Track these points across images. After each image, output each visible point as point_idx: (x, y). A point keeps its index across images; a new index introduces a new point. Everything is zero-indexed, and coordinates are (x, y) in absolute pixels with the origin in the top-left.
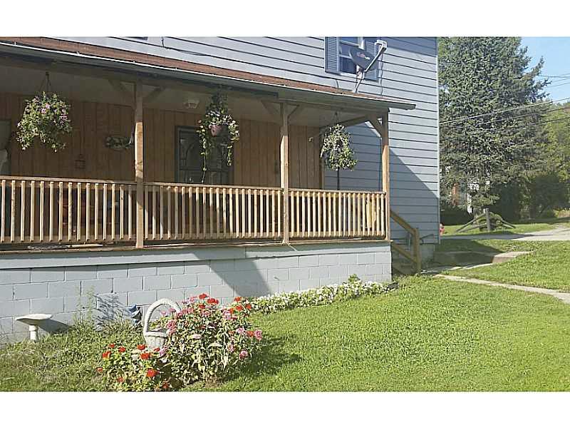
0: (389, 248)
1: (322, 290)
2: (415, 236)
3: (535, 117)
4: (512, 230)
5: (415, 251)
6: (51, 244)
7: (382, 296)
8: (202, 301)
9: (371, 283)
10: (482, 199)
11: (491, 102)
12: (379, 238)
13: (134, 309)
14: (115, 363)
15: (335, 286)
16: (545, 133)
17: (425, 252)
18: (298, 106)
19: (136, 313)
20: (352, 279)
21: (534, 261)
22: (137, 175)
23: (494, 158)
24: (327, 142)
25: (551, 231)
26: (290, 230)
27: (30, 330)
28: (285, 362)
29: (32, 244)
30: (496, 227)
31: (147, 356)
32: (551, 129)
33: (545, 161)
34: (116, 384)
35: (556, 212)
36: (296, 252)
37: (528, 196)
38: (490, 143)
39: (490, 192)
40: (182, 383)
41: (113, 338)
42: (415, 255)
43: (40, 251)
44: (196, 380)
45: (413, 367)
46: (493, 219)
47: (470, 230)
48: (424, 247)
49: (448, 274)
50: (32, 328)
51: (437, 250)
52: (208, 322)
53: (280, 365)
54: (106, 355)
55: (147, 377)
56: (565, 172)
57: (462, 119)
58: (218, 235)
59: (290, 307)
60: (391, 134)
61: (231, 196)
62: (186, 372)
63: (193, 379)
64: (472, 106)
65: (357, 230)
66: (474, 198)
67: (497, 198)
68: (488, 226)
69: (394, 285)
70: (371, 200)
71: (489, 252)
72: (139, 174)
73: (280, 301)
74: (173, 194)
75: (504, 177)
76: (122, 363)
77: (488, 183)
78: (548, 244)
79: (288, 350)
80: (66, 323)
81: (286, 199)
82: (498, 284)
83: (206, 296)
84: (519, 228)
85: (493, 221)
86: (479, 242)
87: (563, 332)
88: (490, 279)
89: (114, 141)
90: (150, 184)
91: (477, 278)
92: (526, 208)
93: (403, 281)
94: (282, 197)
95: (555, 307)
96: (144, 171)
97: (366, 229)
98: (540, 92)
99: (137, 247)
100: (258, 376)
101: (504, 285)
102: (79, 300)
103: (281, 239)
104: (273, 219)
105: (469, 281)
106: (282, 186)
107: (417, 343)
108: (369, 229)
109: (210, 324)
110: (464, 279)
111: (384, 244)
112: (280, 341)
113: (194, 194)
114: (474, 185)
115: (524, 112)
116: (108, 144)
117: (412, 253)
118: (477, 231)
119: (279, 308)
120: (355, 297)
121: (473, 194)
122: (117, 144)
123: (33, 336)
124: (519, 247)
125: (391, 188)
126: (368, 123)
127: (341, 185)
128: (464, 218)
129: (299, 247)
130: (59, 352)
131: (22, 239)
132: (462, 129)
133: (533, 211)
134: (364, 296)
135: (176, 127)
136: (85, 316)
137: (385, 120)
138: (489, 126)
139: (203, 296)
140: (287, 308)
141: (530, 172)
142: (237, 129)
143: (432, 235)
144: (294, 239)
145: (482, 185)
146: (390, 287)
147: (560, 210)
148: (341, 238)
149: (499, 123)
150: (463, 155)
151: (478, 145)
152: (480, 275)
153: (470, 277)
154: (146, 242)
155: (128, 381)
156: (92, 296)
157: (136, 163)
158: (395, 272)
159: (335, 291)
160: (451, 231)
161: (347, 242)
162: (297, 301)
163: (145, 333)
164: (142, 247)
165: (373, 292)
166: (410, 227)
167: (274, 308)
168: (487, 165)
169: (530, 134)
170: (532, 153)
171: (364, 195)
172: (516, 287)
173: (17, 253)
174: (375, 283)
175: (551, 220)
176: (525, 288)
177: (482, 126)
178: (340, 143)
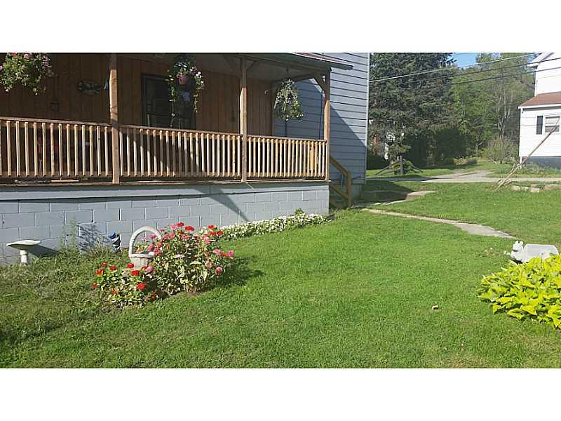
0: (327, 187)
1: (273, 220)
2: (347, 178)
3: (444, 80)
4: (420, 174)
5: (347, 190)
6: (36, 178)
7: (322, 225)
8: (180, 229)
9: (313, 215)
10: (397, 148)
11: (410, 65)
12: (320, 178)
13: (114, 237)
14: (108, 279)
15: (285, 218)
16: (451, 93)
17: (354, 191)
18: (255, 61)
19: (116, 239)
20: (298, 212)
21: (438, 198)
22: (112, 117)
23: (408, 114)
24: (280, 95)
25: (452, 175)
26: (248, 171)
27: (21, 254)
28: (250, 276)
29: (19, 179)
30: (407, 171)
31: (137, 273)
32: (456, 90)
33: (451, 117)
34: (110, 296)
35: (455, 160)
36: (253, 190)
37: (434, 146)
38: (407, 101)
39: (404, 142)
40: (167, 294)
41: (97, 261)
42: (347, 193)
43: (27, 185)
44: (178, 292)
45: (351, 277)
46: (405, 165)
47: (387, 173)
48: (354, 187)
49: (371, 208)
50: (22, 252)
51: (363, 189)
52: (187, 245)
53: (247, 278)
54: (99, 273)
55: (137, 290)
56: (464, 126)
57: (385, 79)
58: (186, 174)
59: (248, 234)
60: (332, 91)
61: (197, 139)
62: (170, 285)
63: (176, 291)
64: (393, 68)
65: (302, 171)
66: (391, 147)
67: (409, 147)
68: (401, 171)
69: (331, 217)
70: (314, 147)
71: (404, 191)
72: (113, 116)
73: (240, 230)
74: (145, 136)
75: (416, 130)
76: (114, 279)
77: (403, 134)
78: (450, 185)
79: (252, 267)
80: (53, 248)
81: (244, 144)
82: (411, 216)
83: (183, 224)
84: (426, 172)
85: (405, 166)
86: (396, 183)
87: (462, 251)
88: (404, 212)
89: (85, 86)
90: (124, 126)
91: (394, 211)
92: (431, 156)
93: (337, 213)
94: (241, 142)
95: (455, 233)
96: (118, 114)
97: (310, 171)
98: (449, 58)
99: (113, 182)
100: (230, 287)
101: (415, 217)
102: (63, 228)
103: (240, 178)
104: (234, 161)
105: (389, 213)
106: (242, 133)
107: (352, 260)
108: (312, 171)
109: (189, 247)
110: (384, 212)
111: (324, 183)
112: (244, 260)
113: (164, 137)
114: (391, 136)
115: (435, 75)
116: (80, 89)
117: (345, 191)
118: (393, 174)
119: (238, 235)
120: (300, 226)
121: (390, 144)
122: (88, 89)
123: (24, 259)
124: (427, 187)
125: (331, 138)
126: (313, 80)
127: (288, 132)
128: (382, 164)
129: (254, 185)
130: (52, 272)
131: (9, 174)
132: (385, 88)
133: (437, 159)
134: (307, 226)
135: (142, 74)
136: (69, 242)
137: (328, 78)
138: (406, 86)
139: (181, 225)
140: (245, 235)
141: (438, 127)
142: (202, 79)
143: (360, 177)
144: (251, 178)
145: (398, 136)
146: (328, 218)
147: (459, 158)
148: (290, 178)
149: (414, 85)
150: (384, 110)
151: (397, 102)
152: (396, 209)
153: (389, 211)
154: (122, 178)
155: (121, 293)
156: (74, 225)
157: (111, 107)
158: (331, 206)
159: (285, 222)
160: (371, 174)
161: (293, 182)
162: (254, 230)
163: (130, 255)
164: (118, 182)
165: (315, 222)
166: (344, 169)
167: (235, 236)
168: (404, 119)
169: (440, 94)
170: (440, 110)
171: (310, 143)
172: (425, 218)
173: (5, 187)
174: (316, 215)
175: (451, 166)
176: (432, 219)
177: (400, 86)
178: (290, 96)
